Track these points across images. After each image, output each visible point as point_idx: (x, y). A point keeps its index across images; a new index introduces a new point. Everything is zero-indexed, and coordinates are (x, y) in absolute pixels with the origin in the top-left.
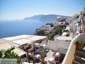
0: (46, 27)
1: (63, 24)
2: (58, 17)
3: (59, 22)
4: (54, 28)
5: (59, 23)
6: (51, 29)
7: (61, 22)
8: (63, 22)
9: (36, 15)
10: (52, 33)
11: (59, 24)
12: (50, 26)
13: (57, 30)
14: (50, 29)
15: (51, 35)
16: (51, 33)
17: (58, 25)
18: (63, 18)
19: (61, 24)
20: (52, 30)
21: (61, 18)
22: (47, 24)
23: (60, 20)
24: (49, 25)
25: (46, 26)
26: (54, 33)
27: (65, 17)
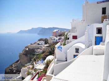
0: (39, 44)
1: (61, 39)
2: (55, 31)
3: (56, 36)
4: (48, 45)
5: (56, 38)
6: (44, 46)
7: (59, 37)
8: (61, 37)
9: (34, 28)
10: (45, 54)
11: (56, 40)
12: (44, 42)
13: (51, 49)
14: (43, 48)
15: (42, 55)
16: (43, 52)
17: (54, 41)
18: (62, 32)
19: (59, 39)
20: (45, 49)
21: (59, 32)
22: (40, 40)
23: (58, 35)
24: (42, 41)
25: (38, 42)
26: (48, 53)
27: (65, 31)
